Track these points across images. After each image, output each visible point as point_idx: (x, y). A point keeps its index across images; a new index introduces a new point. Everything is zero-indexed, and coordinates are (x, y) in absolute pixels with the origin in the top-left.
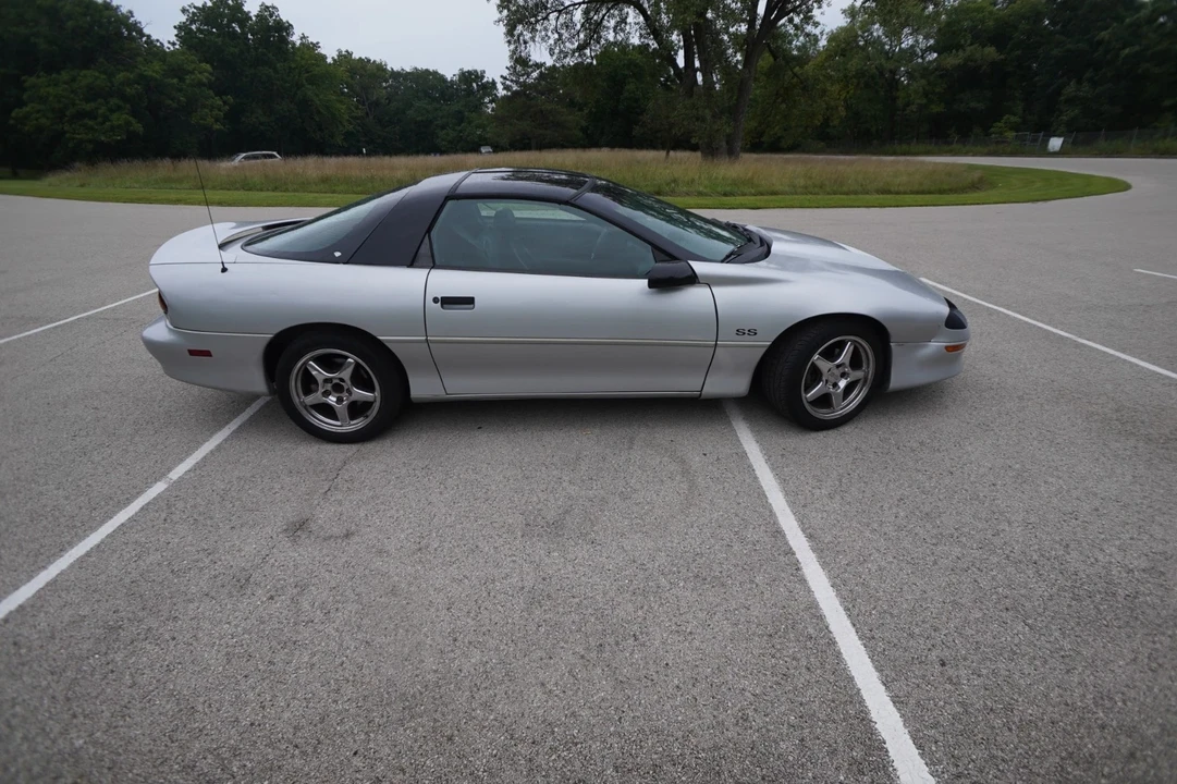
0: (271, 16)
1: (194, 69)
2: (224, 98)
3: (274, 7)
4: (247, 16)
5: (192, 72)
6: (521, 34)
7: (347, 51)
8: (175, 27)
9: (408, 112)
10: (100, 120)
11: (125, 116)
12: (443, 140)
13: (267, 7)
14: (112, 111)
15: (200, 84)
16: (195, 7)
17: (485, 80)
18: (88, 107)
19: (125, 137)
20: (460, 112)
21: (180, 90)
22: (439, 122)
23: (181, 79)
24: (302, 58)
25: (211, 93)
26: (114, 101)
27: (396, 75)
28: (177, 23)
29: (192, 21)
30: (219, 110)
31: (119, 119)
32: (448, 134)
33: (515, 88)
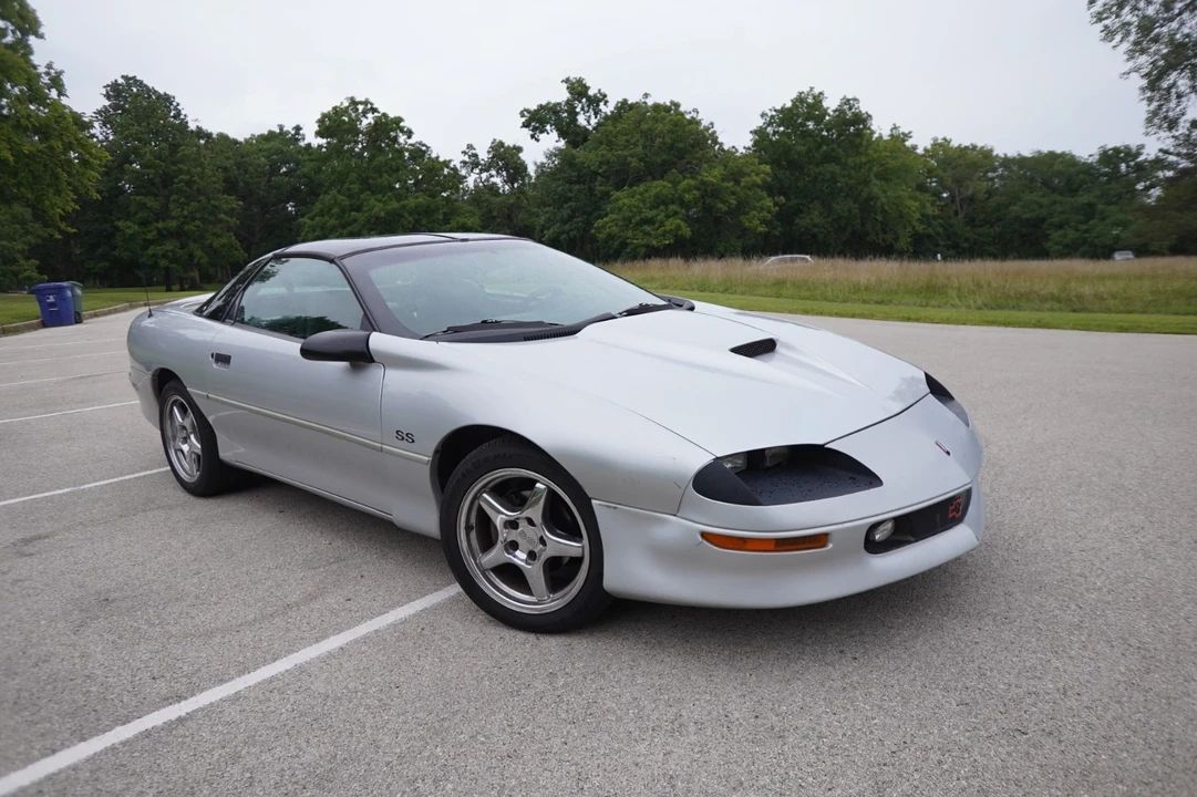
0: (850, 109)
1: (752, 171)
2: (776, 198)
3: (855, 99)
4: (825, 113)
5: (749, 175)
6: (1174, 84)
7: (945, 139)
8: (751, 132)
9: (1012, 208)
10: (657, 225)
11: (678, 221)
12: (1057, 244)
13: (848, 100)
14: (668, 217)
15: (755, 185)
16: (775, 111)
17: (1141, 158)
18: (649, 214)
19: (672, 241)
20: (1091, 206)
21: (733, 193)
22: (1056, 220)
23: (737, 182)
24: (876, 152)
25: (764, 194)
26: (673, 207)
27: (1007, 162)
28: (754, 128)
29: (770, 124)
30: (769, 212)
31: (670, 224)
32: (1065, 235)
33: (1184, 164)
